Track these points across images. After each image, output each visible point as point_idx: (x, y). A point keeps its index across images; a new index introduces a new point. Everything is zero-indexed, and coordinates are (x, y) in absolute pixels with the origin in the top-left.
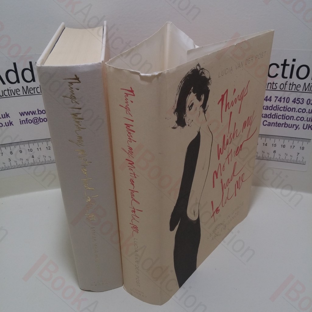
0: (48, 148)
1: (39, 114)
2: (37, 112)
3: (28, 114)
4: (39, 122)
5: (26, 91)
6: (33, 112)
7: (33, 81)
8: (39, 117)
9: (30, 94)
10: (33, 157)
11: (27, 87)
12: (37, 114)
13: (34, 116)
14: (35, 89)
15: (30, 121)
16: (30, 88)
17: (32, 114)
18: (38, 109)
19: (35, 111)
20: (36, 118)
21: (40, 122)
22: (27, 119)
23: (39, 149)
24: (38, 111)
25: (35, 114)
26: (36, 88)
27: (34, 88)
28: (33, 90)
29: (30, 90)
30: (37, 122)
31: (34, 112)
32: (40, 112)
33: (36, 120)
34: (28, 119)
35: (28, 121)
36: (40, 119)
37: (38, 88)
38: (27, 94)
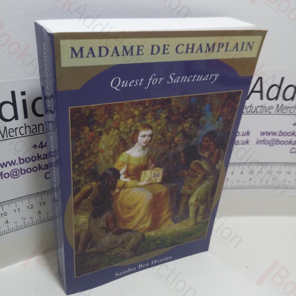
0: (30, 207)
1: (20, 163)
2: (17, 162)
3: (4, 166)
4: (20, 174)
5: (3, 135)
6: (12, 162)
7: (14, 119)
8: (21, 168)
9: (9, 137)
10: (8, 223)
11: (5, 128)
12: (17, 164)
13: (13, 167)
14: (18, 130)
15: (7, 175)
16: (10, 129)
17: (11, 165)
18: (19, 158)
19: (15, 160)
20: (15, 170)
21: (22, 174)
22: (2, 173)
23: (17, 211)
24: (20, 159)
25: (14, 164)
26: (19, 128)
27: (16, 129)
28: (13, 131)
29: (9, 132)
30: (16, 175)
31: (14, 162)
32: (22, 161)
33: (16, 172)
34: (4, 173)
35: (3, 176)
36: (21, 170)
37: (22, 129)
38: (5, 138)
